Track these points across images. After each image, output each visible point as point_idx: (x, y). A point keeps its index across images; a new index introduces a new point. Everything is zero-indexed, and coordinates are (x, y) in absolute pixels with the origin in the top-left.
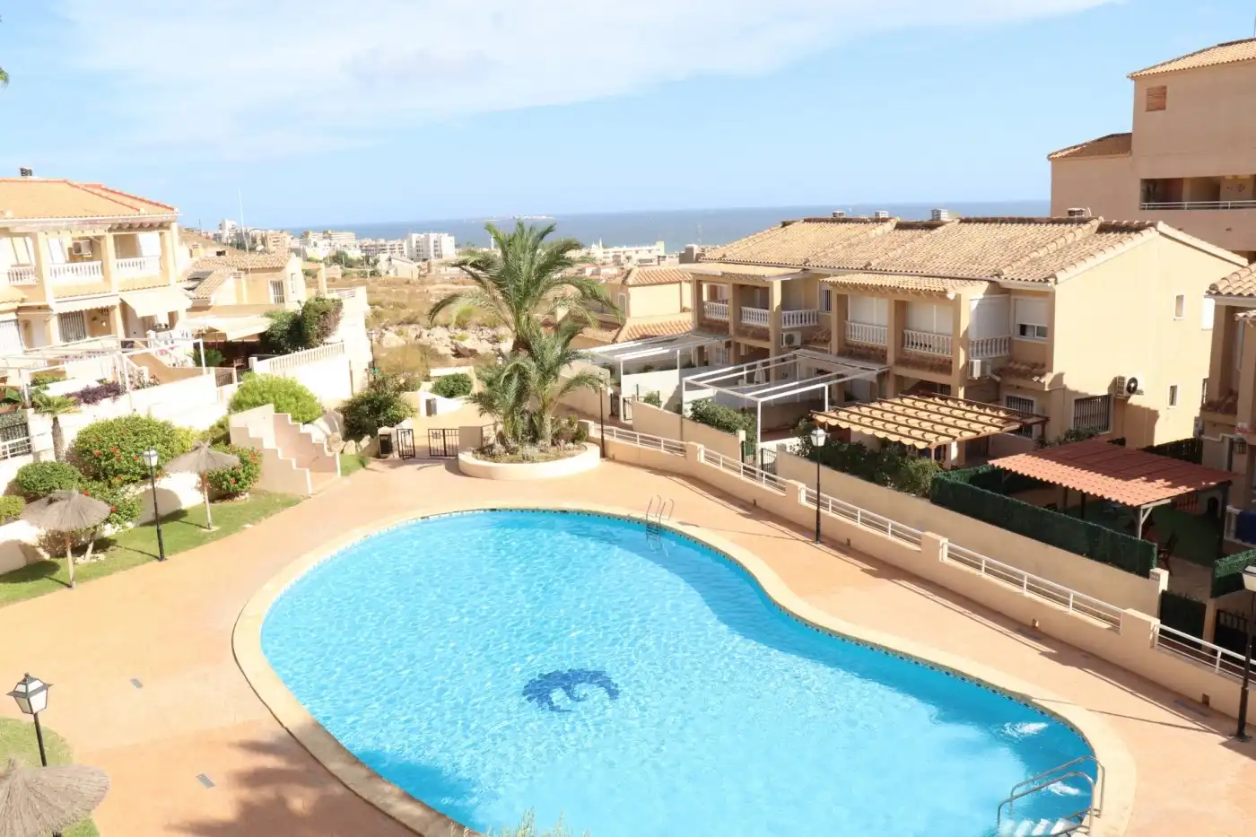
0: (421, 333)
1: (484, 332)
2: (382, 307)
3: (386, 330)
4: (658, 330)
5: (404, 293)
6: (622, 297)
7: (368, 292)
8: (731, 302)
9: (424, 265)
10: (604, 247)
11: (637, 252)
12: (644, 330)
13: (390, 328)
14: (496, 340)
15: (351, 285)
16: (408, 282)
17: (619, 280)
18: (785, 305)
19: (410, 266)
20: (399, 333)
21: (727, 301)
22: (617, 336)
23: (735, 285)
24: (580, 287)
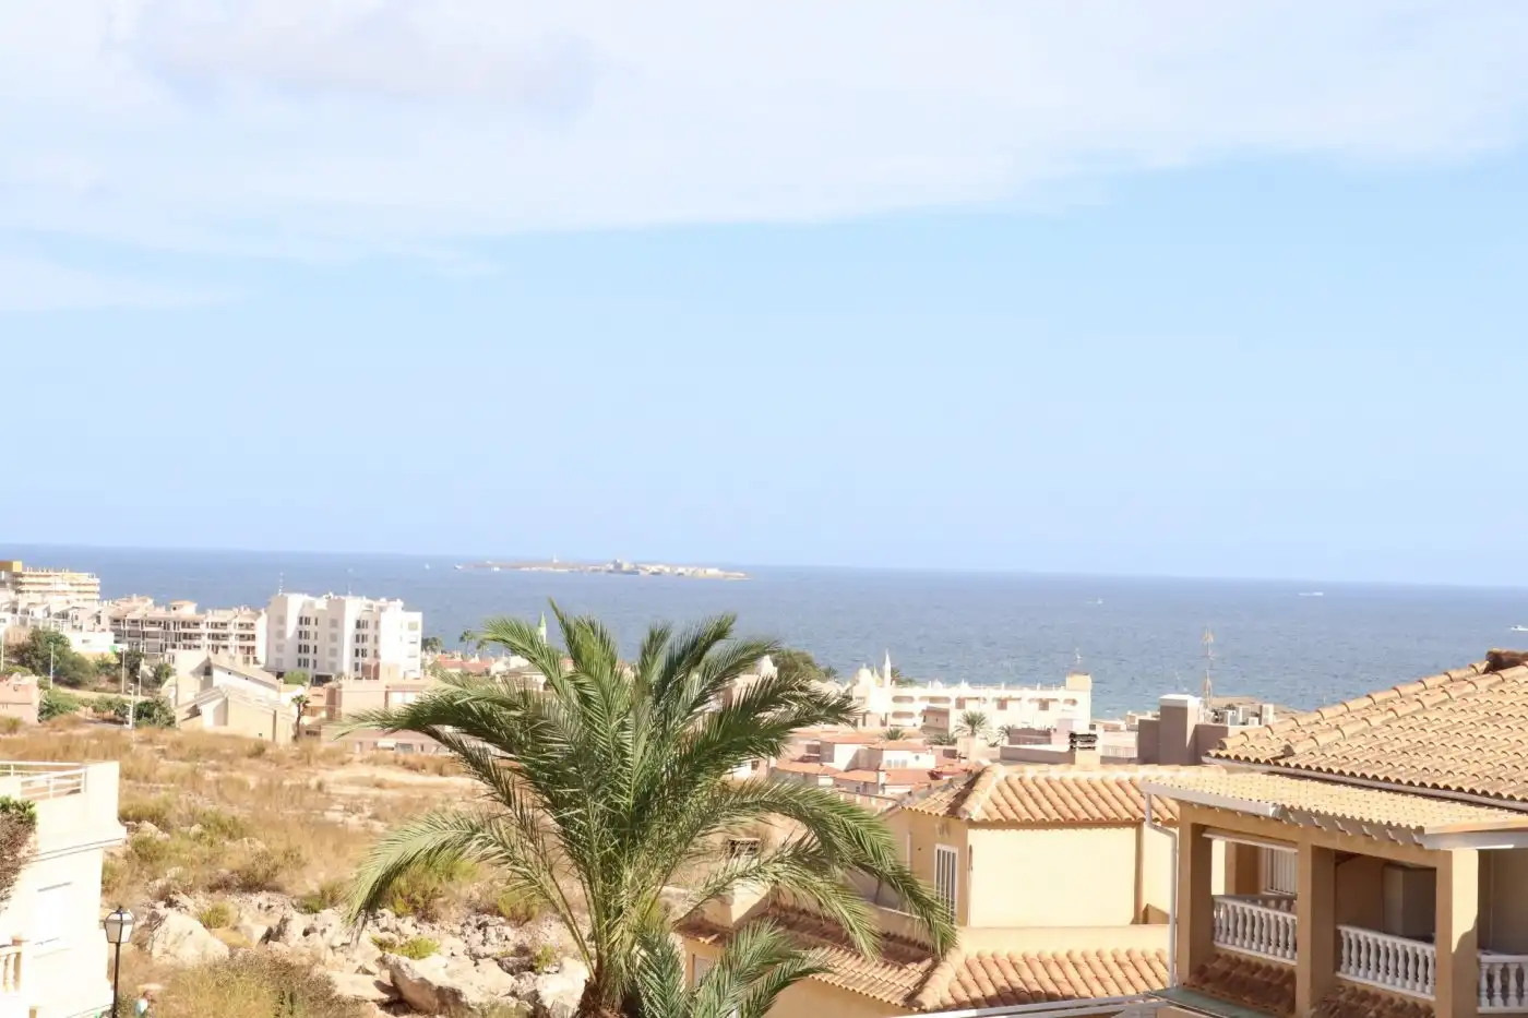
0: (284, 921)
1: (491, 932)
2: (165, 826)
3: (170, 904)
4: (1058, 975)
5: (242, 786)
6: (946, 858)
7: (126, 775)
8: (1304, 903)
9: (317, 697)
10: (899, 679)
11: (1002, 704)
12: (1013, 976)
13: (183, 899)
14: (526, 962)
15: (67, 752)
16: (259, 751)
17: (939, 802)
18: (1488, 934)
19: (273, 694)
20: (211, 921)
21: (1291, 900)
22: (922, 984)
23: (1319, 853)
24: (815, 822)
